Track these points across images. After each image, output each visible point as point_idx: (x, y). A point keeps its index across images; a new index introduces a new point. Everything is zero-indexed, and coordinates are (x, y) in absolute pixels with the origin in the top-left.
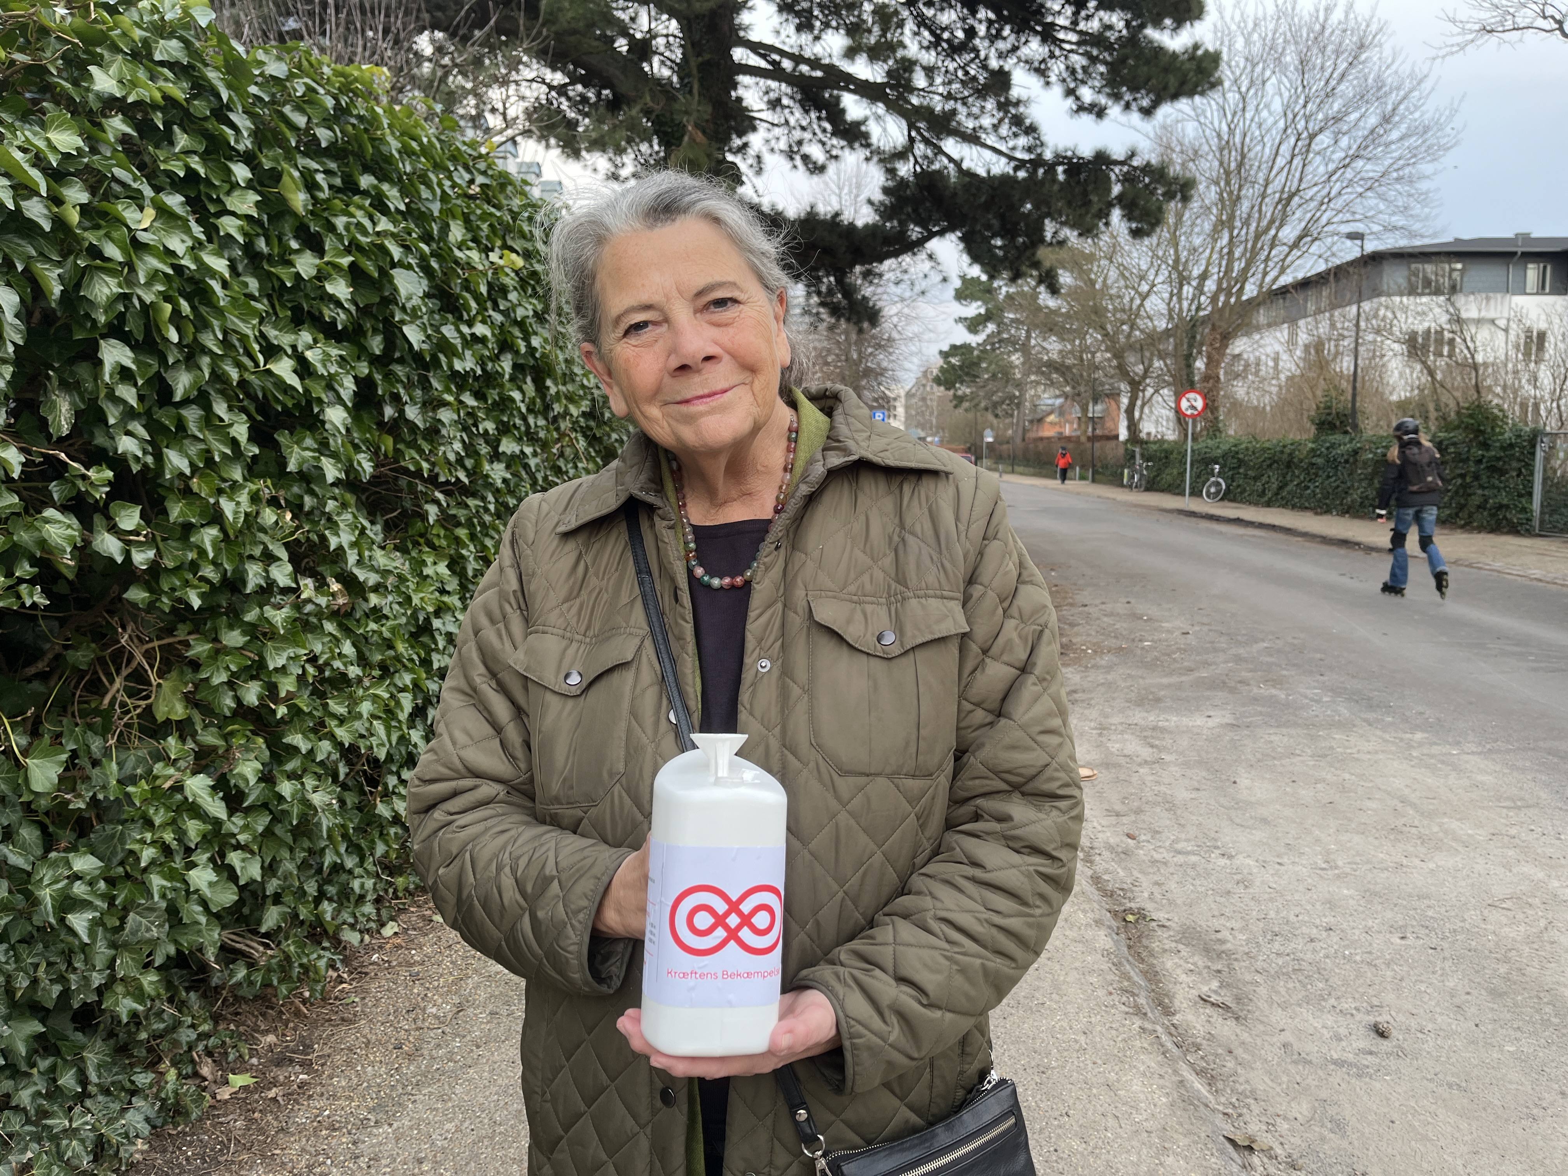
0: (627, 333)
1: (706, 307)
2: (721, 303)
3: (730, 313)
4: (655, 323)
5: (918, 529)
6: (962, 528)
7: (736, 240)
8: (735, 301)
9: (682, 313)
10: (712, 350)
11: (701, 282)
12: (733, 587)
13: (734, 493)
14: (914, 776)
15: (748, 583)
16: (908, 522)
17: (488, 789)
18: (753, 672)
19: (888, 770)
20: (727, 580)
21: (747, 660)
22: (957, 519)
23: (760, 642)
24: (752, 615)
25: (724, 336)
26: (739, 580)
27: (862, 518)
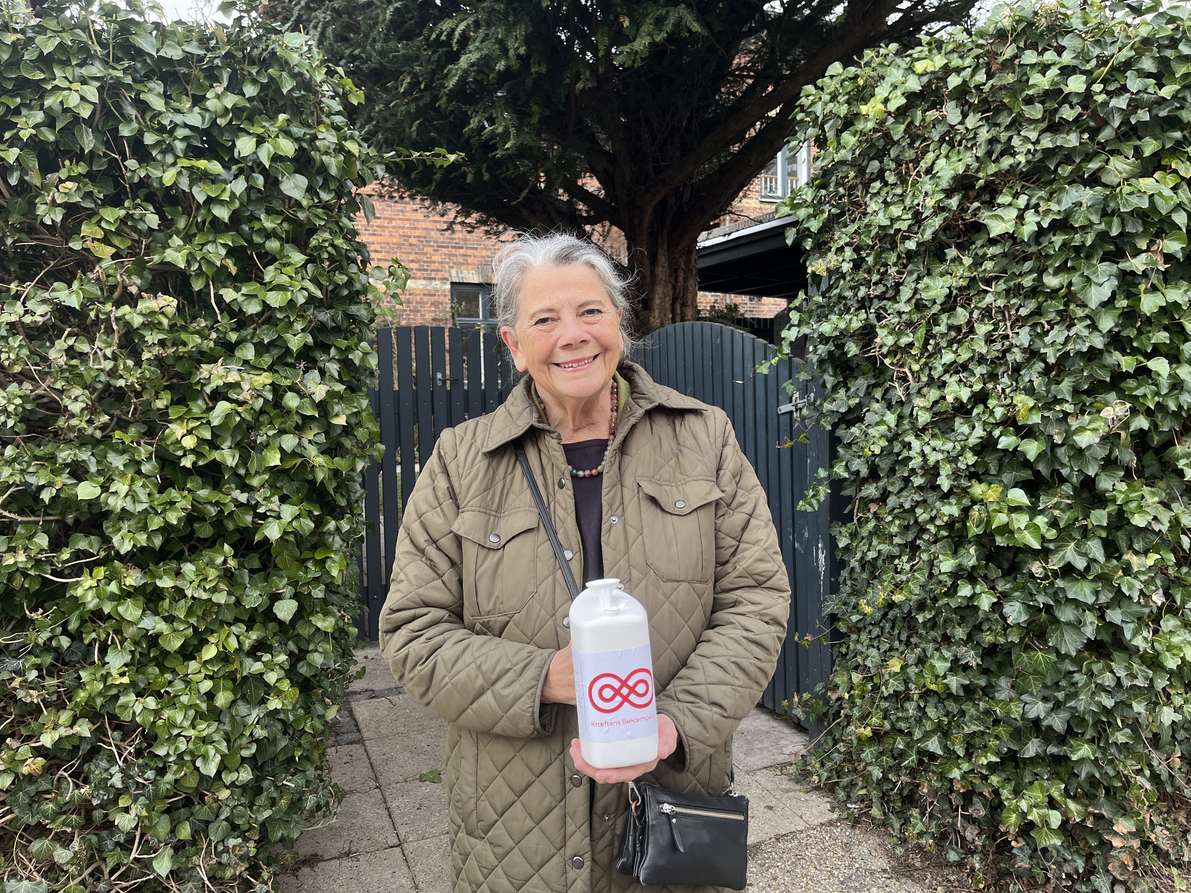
0: (537, 323)
1: (583, 314)
2: (591, 312)
3: (596, 317)
4: (553, 320)
5: (688, 443)
6: (712, 440)
7: (601, 278)
8: (599, 311)
9: (568, 316)
10: (586, 337)
11: (582, 299)
12: (591, 476)
13: (584, 424)
14: (700, 582)
15: (600, 474)
16: (681, 440)
17: (435, 613)
18: (608, 524)
19: (689, 578)
20: (587, 472)
21: (605, 517)
22: (708, 436)
23: (611, 506)
24: (604, 492)
25: (594, 329)
26: (594, 472)
27: (657, 437)
